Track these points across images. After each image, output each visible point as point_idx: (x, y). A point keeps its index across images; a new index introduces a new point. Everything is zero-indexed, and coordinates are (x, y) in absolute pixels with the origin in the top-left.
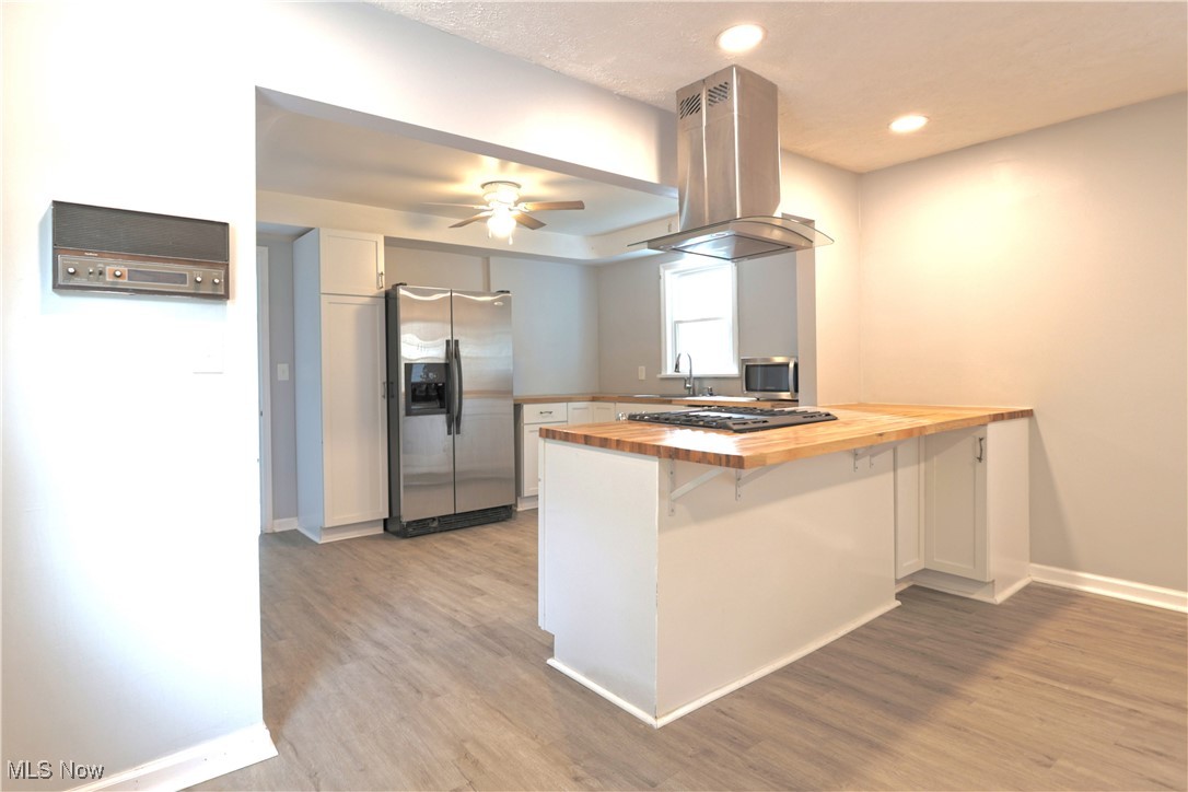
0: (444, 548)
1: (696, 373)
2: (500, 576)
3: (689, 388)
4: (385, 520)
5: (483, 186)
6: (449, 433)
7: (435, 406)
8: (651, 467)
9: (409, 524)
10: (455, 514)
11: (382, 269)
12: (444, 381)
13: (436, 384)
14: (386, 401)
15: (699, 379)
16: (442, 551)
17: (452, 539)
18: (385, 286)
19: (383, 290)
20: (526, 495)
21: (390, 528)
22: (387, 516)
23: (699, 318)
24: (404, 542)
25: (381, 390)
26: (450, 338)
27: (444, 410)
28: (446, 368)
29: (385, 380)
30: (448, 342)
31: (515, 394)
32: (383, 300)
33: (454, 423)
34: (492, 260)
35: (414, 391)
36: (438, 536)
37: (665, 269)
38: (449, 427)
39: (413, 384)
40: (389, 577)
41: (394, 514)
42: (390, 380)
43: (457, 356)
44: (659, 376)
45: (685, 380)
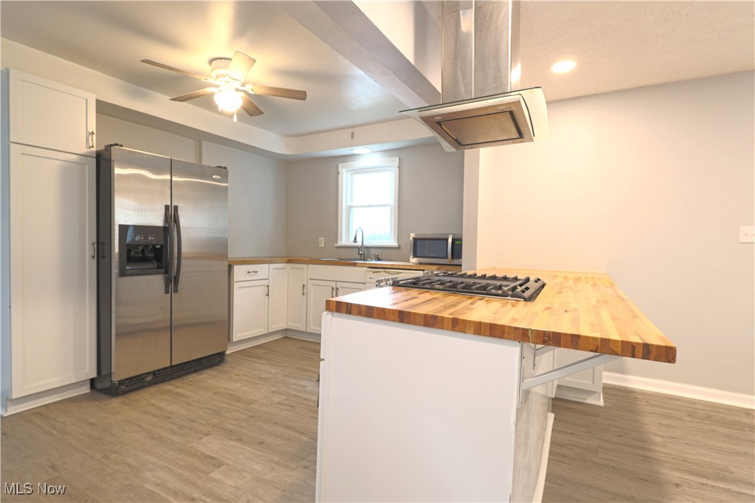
0: (162, 405)
1: (366, 243)
2: (231, 434)
3: (361, 254)
4: (92, 381)
5: (211, 61)
6: (167, 292)
7: (152, 266)
8: (510, 351)
9: (121, 382)
10: (171, 366)
11: (92, 127)
12: (162, 243)
13: (154, 246)
14: (95, 261)
15: (367, 248)
16: (161, 409)
17: (169, 392)
18: (95, 145)
19: (94, 149)
20: (234, 340)
21: (99, 385)
22: (94, 375)
23: (367, 204)
24: (116, 402)
25: (89, 250)
26: (169, 204)
27: (163, 270)
28: (166, 230)
29: (95, 240)
30: (167, 207)
31: (229, 256)
32: (94, 160)
33: (172, 283)
34: (204, 143)
35: (129, 251)
36: (154, 389)
37: (343, 167)
38: (167, 286)
39: (128, 245)
40: (99, 456)
41: (104, 372)
42: (100, 241)
43: (176, 221)
44: (336, 245)
45: (359, 248)
